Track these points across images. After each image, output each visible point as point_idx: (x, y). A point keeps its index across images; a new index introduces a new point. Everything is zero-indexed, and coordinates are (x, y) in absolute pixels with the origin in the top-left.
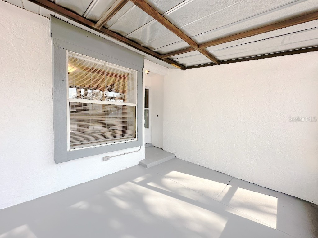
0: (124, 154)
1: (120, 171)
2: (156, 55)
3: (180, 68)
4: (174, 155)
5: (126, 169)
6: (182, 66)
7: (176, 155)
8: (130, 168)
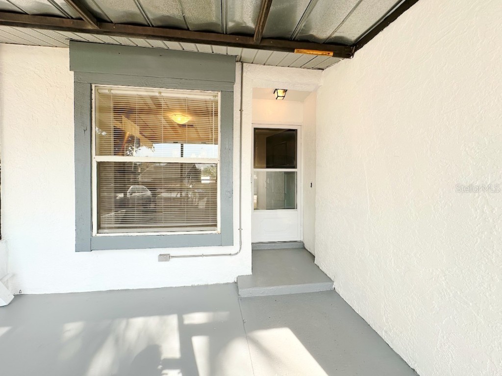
0: (203, 256)
1: (192, 287)
2: (238, 39)
3: (332, 54)
4: (330, 283)
5: (206, 286)
6: (334, 46)
7: (336, 285)
8: (213, 285)
